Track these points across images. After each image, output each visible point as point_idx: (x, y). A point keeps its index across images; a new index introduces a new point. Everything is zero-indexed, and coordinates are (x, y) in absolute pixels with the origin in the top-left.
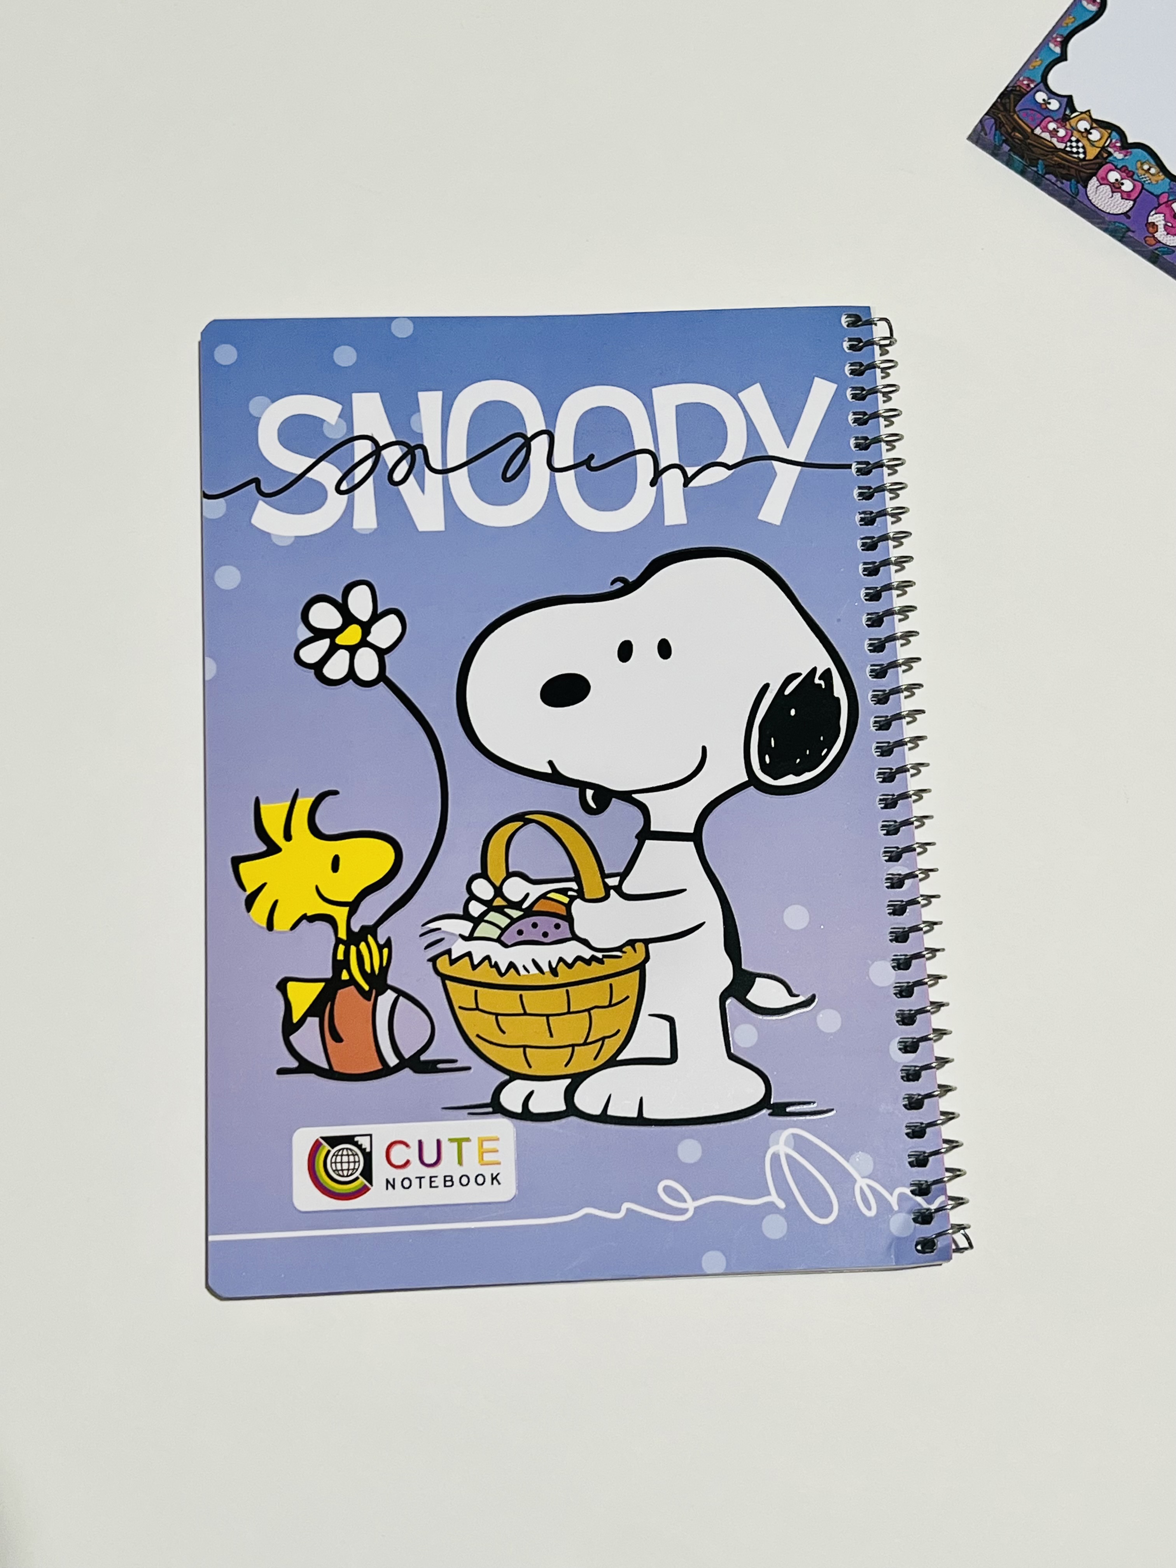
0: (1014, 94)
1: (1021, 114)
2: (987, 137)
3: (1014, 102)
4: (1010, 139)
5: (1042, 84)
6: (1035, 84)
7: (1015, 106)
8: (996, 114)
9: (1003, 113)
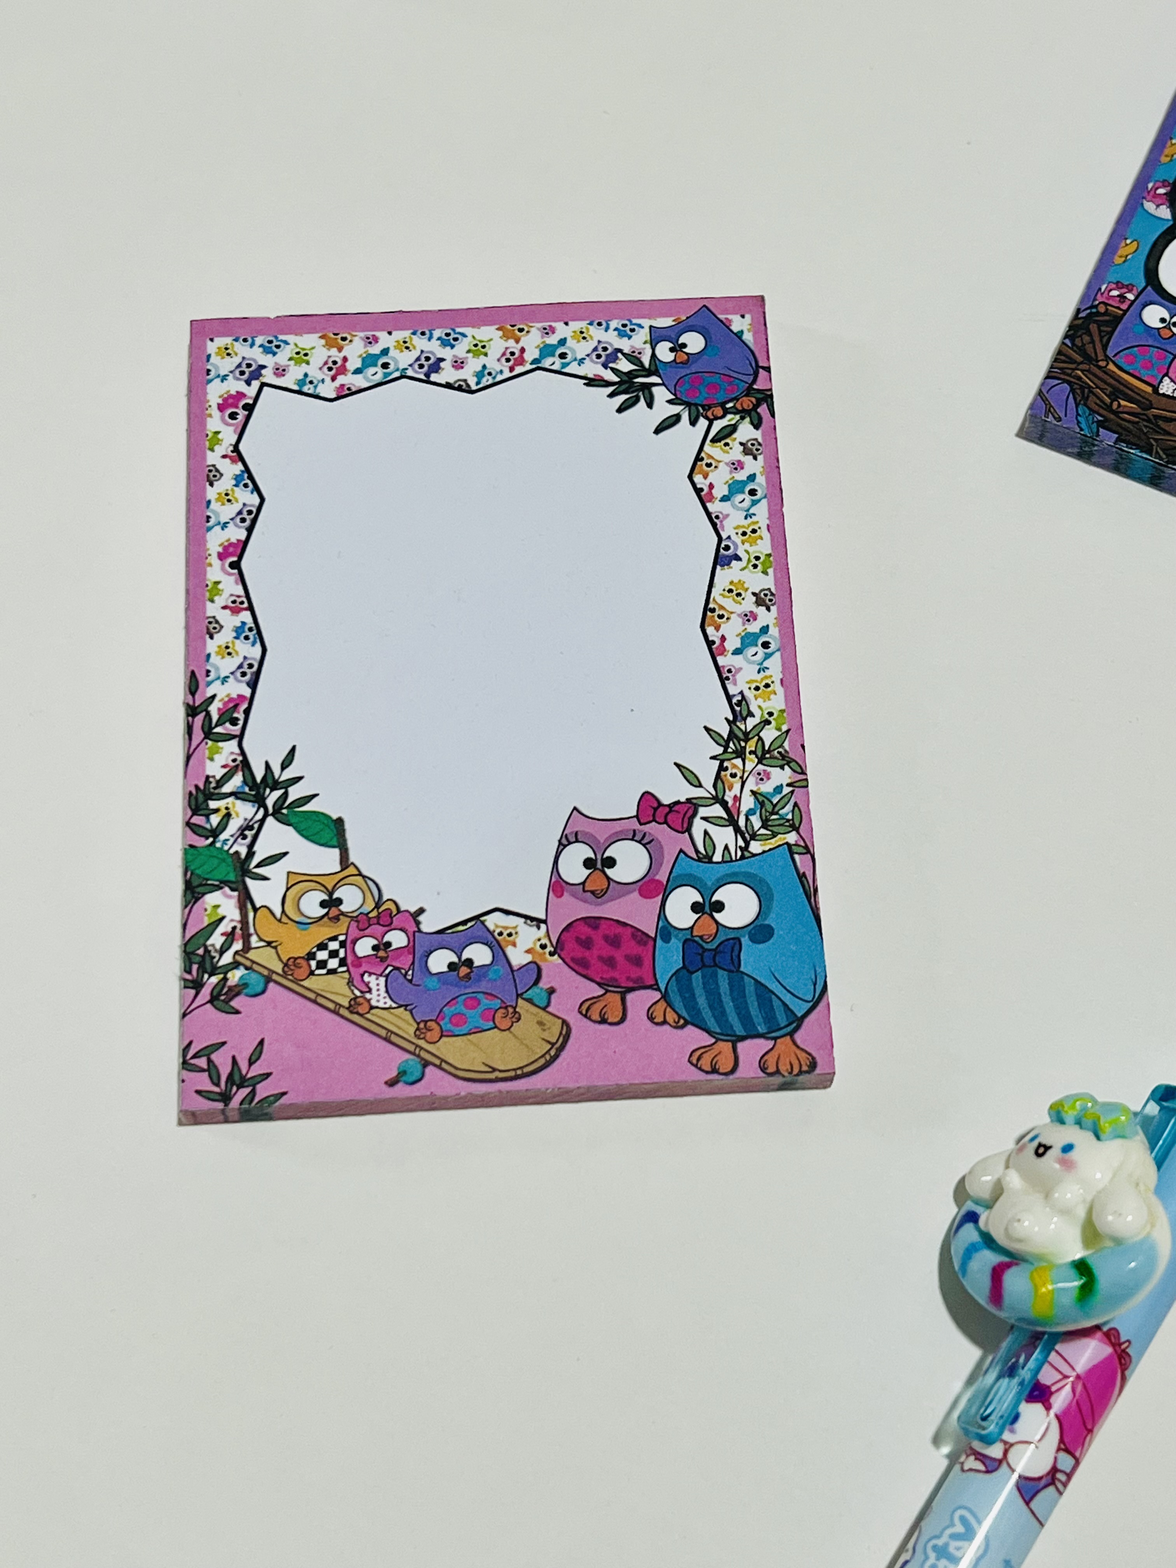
0: (1096, 322)
1: (1120, 361)
2: (1058, 423)
3: (1101, 338)
4: (1112, 416)
5: (1149, 288)
6: (1135, 292)
7: (1105, 347)
8: (1069, 371)
9: (1081, 367)
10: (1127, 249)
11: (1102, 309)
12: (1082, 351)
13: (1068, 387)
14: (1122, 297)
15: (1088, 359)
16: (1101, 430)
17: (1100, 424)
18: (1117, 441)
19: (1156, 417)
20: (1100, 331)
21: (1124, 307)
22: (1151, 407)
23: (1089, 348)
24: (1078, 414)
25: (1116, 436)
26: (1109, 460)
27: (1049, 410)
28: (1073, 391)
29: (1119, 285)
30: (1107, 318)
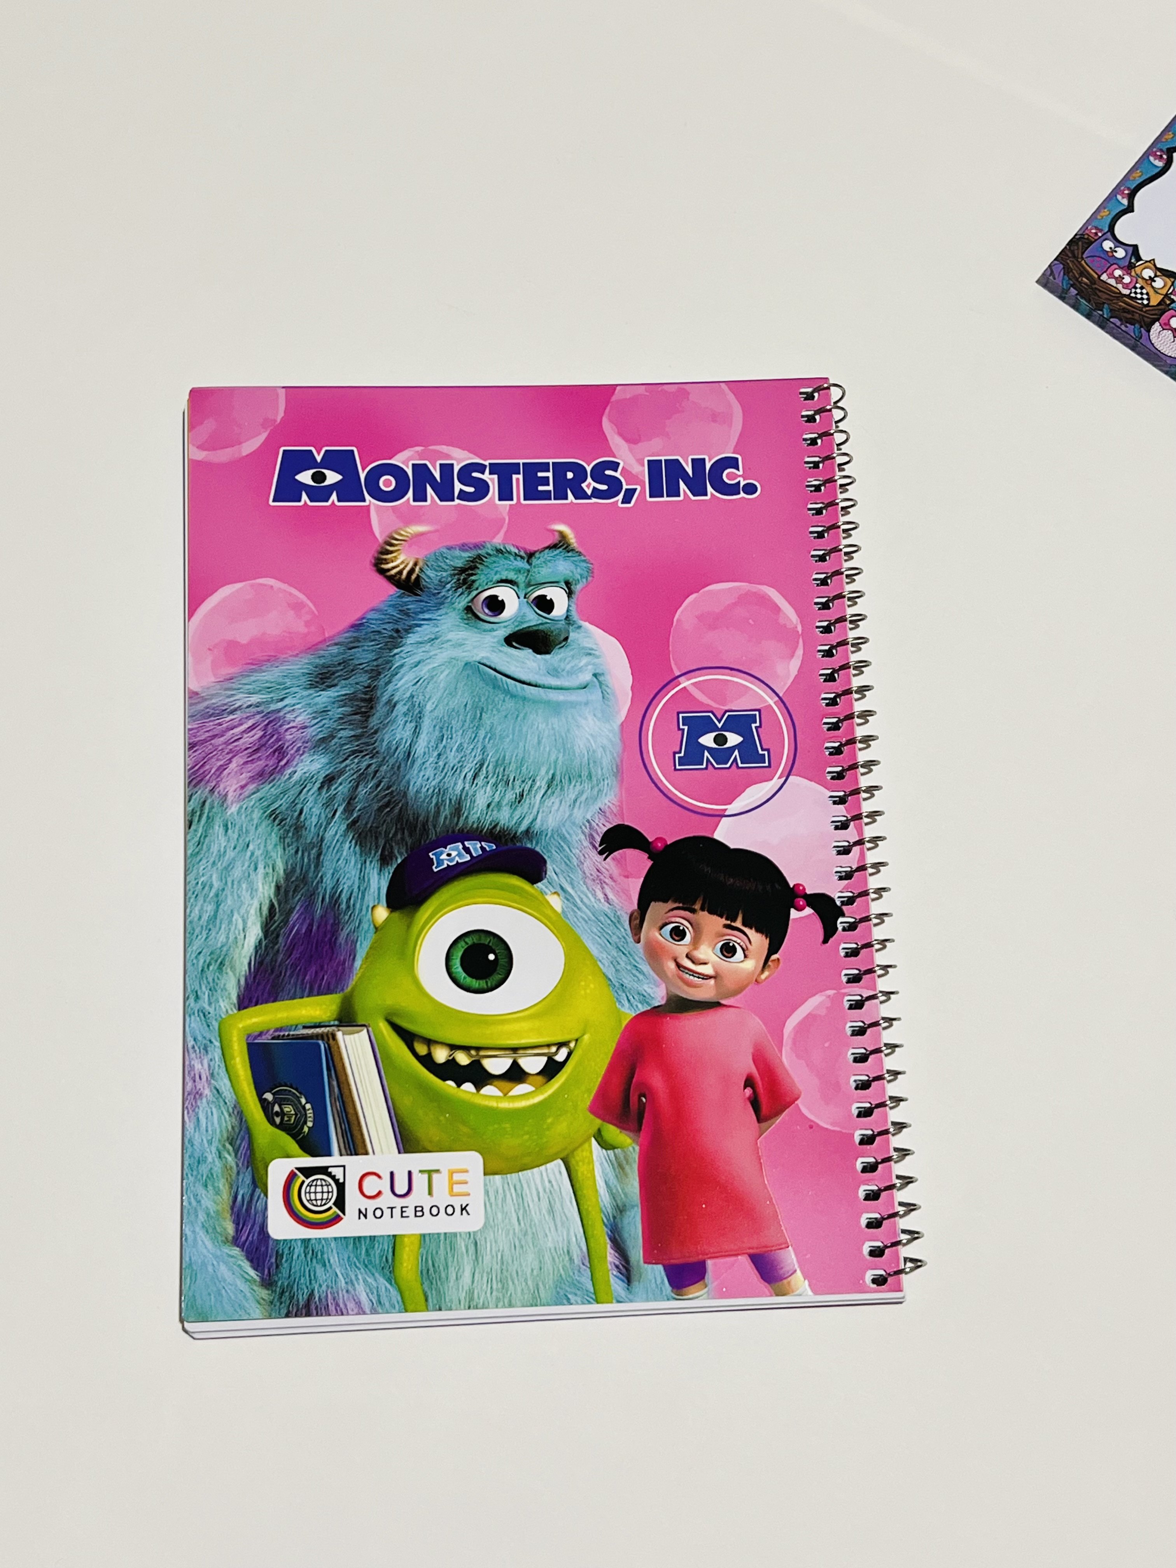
0: (1082, 242)
1: (1088, 260)
2: (1055, 281)
3: (1082, 249)
4: (1078, 283)
5: (1109, 233)
6: (1103, 232)
7: (1083, 253)
8: (1065, 260)
9: (1071, 259)
10: (1105, 213)
11: (1086, 236)
12: (1072, 252)
13: (1062, 266)
14: (1096, 234)
15: (1074, 256)
16: (1072, 288)
17: (1072, 286)
18: (1077, 294)
19: (1096, 288)
20: (1083, 246)
21: (1096, 238)
22: (1095, 284)
23: (1076, 252)
24: (1063, 279)
25: (1076, 292)
26: (1072, 302)
27: (1052, 273)
28: (1064, 268)
29: (1096, 228)
30: (1087, 241)
